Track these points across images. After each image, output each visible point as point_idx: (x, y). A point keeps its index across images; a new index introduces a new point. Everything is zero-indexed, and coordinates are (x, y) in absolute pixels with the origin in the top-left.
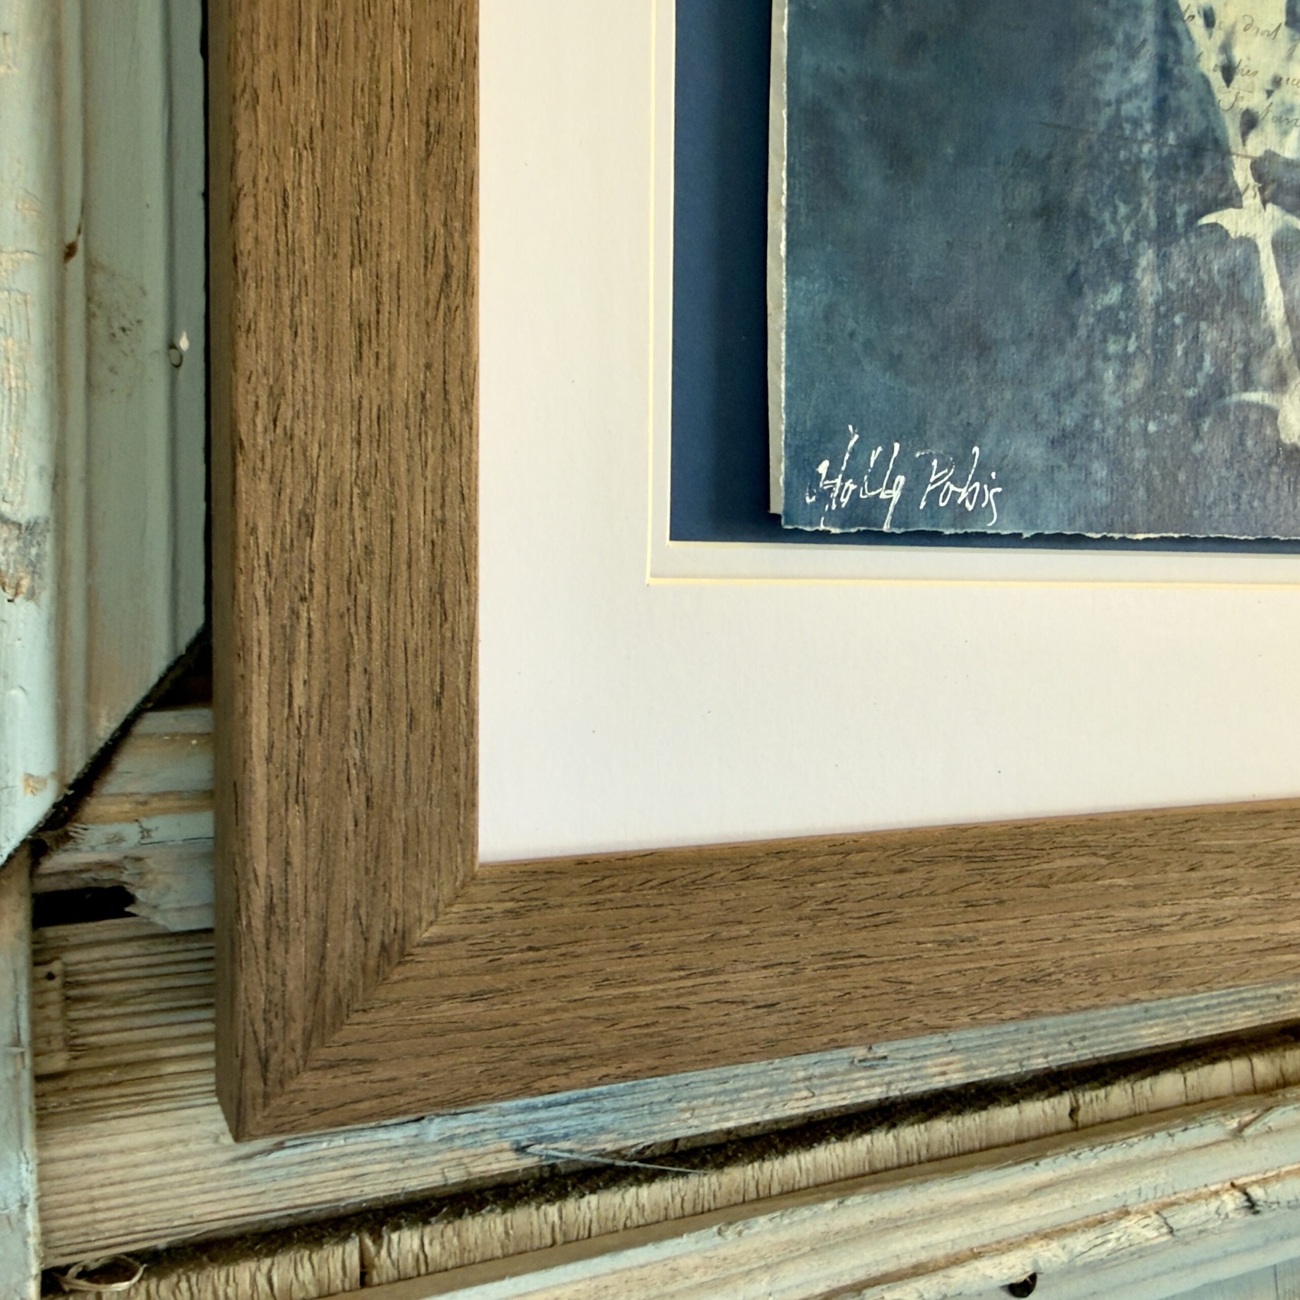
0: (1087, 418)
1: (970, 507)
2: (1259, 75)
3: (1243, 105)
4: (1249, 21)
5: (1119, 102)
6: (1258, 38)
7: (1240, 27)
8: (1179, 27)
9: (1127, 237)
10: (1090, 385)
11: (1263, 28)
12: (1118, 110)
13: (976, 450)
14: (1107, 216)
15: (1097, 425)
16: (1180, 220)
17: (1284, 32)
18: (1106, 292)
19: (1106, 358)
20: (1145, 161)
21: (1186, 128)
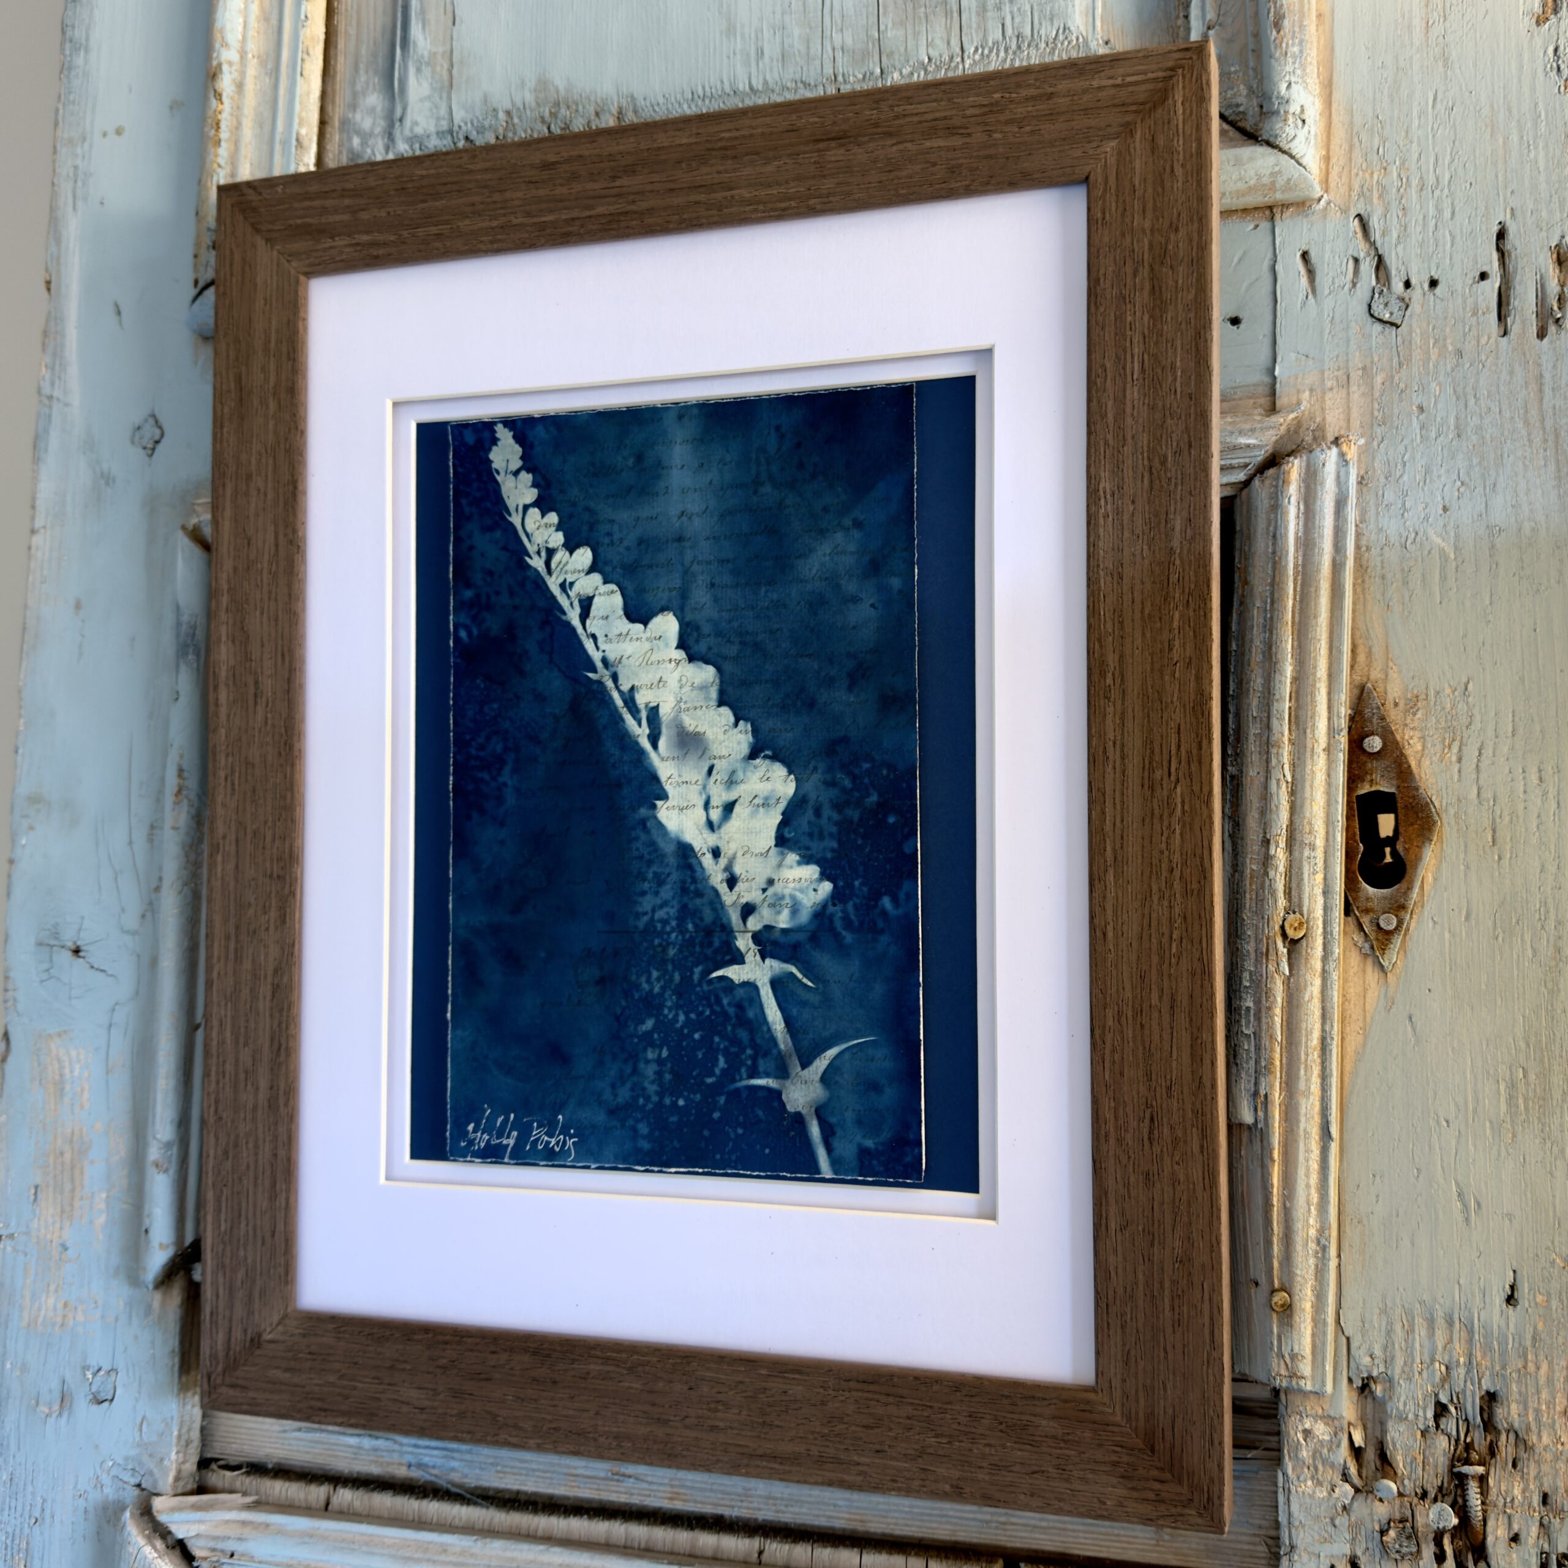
0: (635, 1098)
1: (557, 1149)
2: (757, 880)
3: (744, 901)
4: (746, 849)
5: (654, 911)
6: (753, 859)
7: (739, 854)
8: (693, 861)
9: (657, 990)
10: (635, 1079)
11: (757, 851)
12: (653, 916)
13: (560, 1117)
14: (643, 979)
15: (641, 1101)
16: (696, 977)
17: (774, 850)
18: (643, 1022)
19: (647, 1062)
20: (672, 943)
21: (701, 919)
